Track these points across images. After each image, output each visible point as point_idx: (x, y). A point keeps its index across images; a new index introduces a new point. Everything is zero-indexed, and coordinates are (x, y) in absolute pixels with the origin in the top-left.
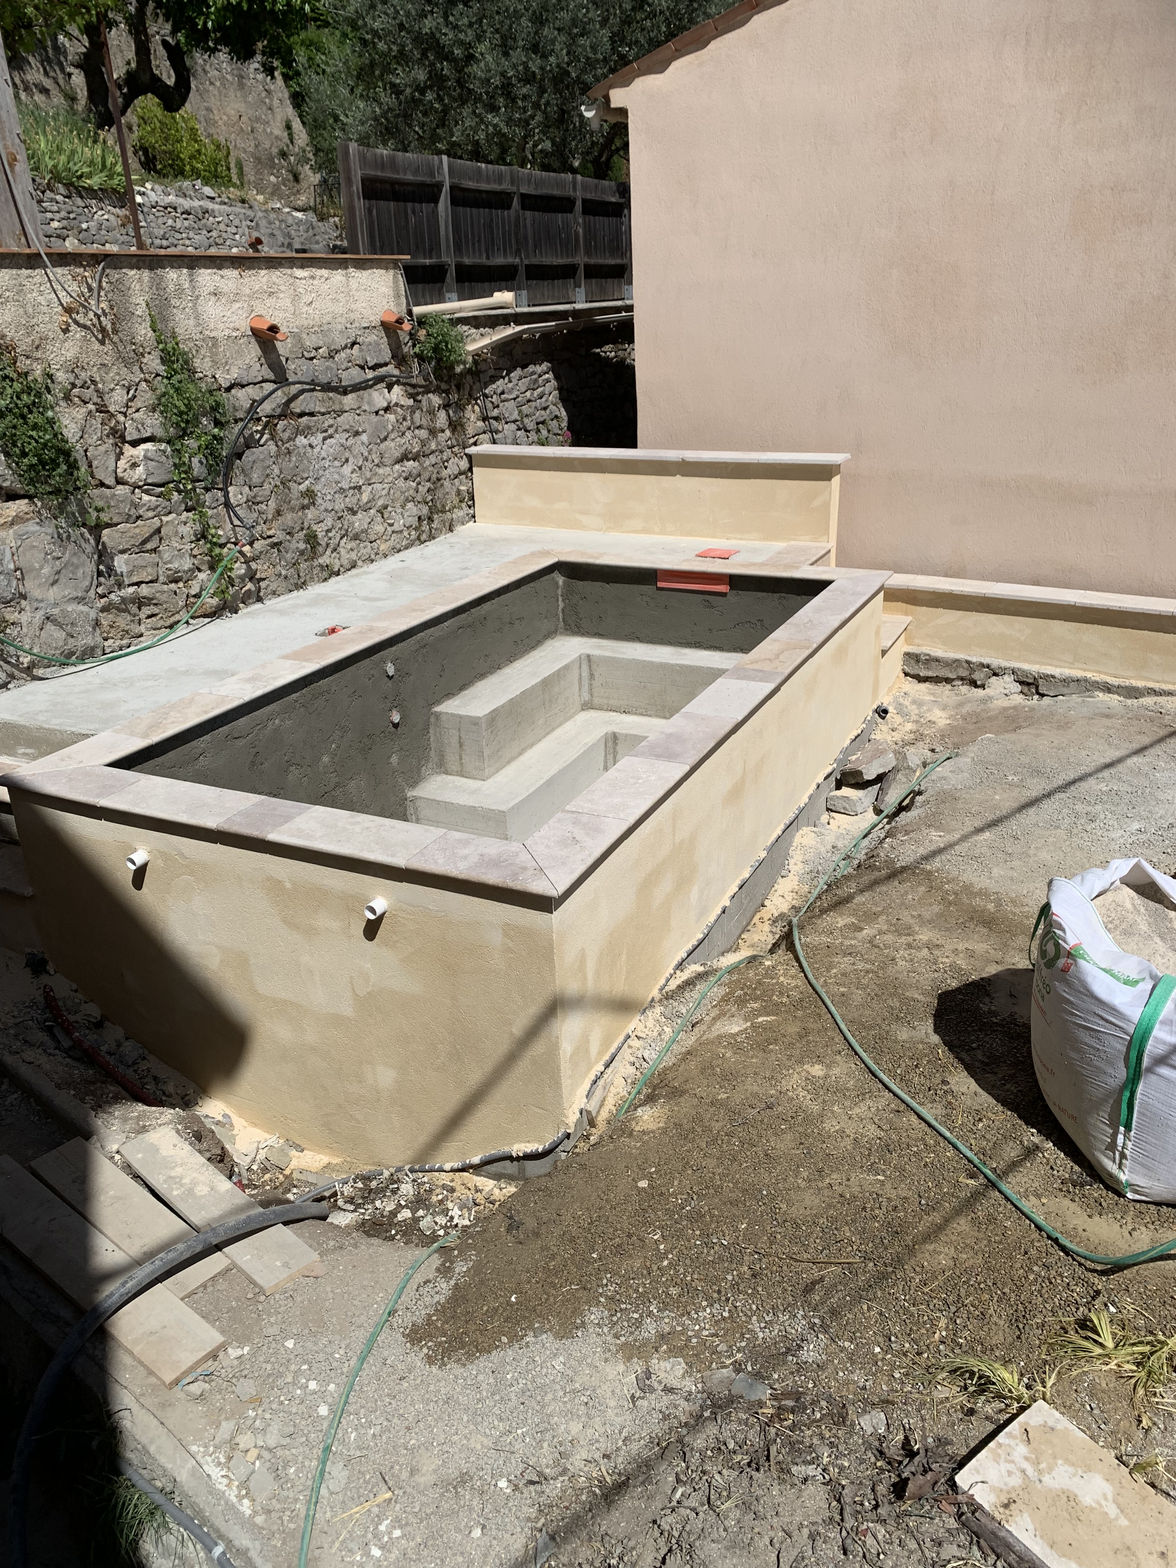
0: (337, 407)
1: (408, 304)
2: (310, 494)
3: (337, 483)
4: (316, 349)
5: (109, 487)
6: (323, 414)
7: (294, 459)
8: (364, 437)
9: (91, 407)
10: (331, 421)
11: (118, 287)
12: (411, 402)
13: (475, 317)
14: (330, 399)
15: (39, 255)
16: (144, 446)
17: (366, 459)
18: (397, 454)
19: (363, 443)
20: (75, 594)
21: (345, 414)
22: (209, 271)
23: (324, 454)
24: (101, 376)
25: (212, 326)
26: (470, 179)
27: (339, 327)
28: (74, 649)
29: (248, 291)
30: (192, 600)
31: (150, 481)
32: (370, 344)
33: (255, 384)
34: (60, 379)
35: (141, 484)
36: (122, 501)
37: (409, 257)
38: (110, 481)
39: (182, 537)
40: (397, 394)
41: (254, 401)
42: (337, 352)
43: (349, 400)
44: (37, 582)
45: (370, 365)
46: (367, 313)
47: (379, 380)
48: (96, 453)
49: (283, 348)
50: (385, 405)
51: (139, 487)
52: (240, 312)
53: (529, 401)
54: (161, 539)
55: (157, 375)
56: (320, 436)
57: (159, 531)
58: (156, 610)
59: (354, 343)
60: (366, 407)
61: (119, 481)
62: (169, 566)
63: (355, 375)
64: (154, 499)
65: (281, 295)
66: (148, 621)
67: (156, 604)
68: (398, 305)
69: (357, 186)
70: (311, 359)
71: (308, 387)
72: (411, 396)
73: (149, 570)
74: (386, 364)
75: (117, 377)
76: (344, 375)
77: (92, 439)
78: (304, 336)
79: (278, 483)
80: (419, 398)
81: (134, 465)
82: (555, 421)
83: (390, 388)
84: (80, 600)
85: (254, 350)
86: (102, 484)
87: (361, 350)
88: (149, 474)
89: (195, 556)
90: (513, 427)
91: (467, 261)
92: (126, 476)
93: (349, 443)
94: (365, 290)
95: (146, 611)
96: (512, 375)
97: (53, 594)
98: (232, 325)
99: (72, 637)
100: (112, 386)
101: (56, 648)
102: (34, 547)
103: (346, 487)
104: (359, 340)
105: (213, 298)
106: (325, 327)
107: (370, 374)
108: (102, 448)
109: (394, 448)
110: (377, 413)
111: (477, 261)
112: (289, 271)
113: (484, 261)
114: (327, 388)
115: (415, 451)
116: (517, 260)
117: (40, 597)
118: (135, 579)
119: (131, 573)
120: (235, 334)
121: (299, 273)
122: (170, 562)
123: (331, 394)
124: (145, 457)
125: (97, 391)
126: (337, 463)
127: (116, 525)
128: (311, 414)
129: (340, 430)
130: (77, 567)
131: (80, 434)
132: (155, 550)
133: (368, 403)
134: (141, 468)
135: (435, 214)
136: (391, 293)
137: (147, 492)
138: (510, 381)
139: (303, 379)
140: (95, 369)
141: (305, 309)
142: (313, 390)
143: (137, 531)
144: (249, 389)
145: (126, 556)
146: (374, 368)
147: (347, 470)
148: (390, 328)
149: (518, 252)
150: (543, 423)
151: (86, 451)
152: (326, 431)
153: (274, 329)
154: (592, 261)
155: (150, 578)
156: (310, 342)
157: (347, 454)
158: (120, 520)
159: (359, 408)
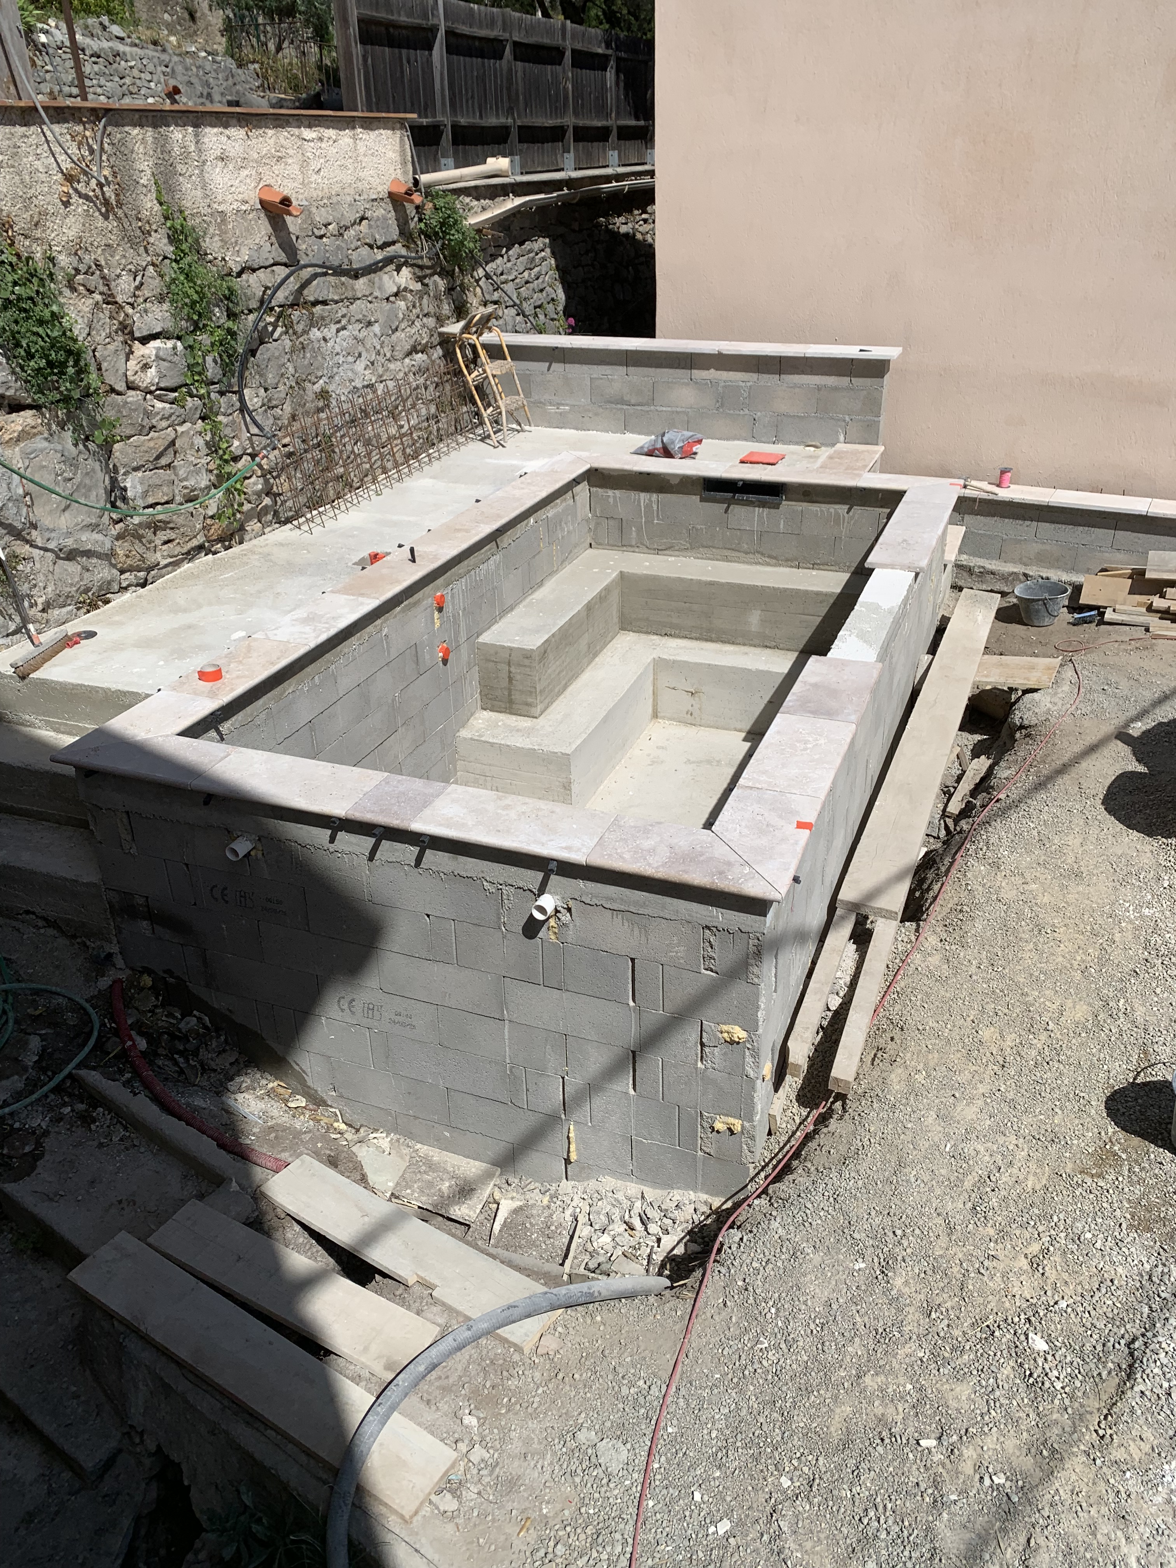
0: (350, 294)
1: (415, 173)
2: (324, 394)
3: (352, 381)
4: (326, 226)
5: (119, 393)
6: (336, 302)
7: (308, 355)
8: (376, 328)
9: (98, 297)
10: (344, 310)
11: (122, 151)
12: (419, 286)
13: (476, 187)
14: (343, 284)
15: (35, 109)
16: (157, 343)
17: (378, 353)
18: (408, 347)
19: (375, 335)
20: (88, 521)
21: (358, 302)
22: (215, 130)
23: (338, 349)
24: (106, 260)
25: (220, 198)
26: (463, 23)
27: (349, 199)
28: (90, 585)
29: (256, 156)
30: (209, 521)
31: (162, 385)
32: (378, 219)
33: (266, 268)
34: (62, 264)
35: (153, 388)
36: (135, 410)
37: (415, 116)
38: (120, 386)
39: (198, 450)
40: (405, 277)
41: (267, 288)
42: (347, 228)
43: (361, 285)
44: (48, 508)
45: (379, 243)
46: (375, 182)
47: (388, 261)
48: (106, 353)
49: (293, 224)
50: (395, 290)
51: (151, 392)
52: (248, 181)
53: (527, 282)
54: (175, 453)
55: (165, 258)
56: (334, 327)
57: (173, 443)
58: (171, 535)
59: (363, 218)
60: (377, 293)
61: (131, 387)
62: (185, 483)
63: (363, 257)
64: (167, 406)
65: (290, 161)
66: (165, 547)
67: (172, 529)
68: (405, 173)
69: (354, 30)
70: (321, 237)
71: (319, 270)
72: (420, 279)
73: (165, 489)
74: (393, 243)
75: (123, 261)
76: (354, 256)
77: (100, 337)
78: (314, 210)
79: (294, 384)
80: (426, 281)
81: (146, 367)
82: (551, 305)
83: (398, 270)
84: (94, 527)
85: (263, 227)
86: (113, 390)
87: (370, 227)
88: (162, 376)
89: (211, 471)
90: (513, 311)
91: (463, 121)
92: (138, 380)
93: (361, 336)
94: (372, 155)
95: (162, 536)
96: (510, 253)
97: (65, 521)
98: (240, 197)
99: (88, 570)
100: (119, 271)
101: (72, 584)
102: (44, 467)
103: (359, 385)
104: (368, 214)
105: (220, 163)
106: (334, 200)
107: (379, 255)
108: (111, 347)
109: (403, 339)
110: (387, 299)
111: (471, 120)
112: (296, 131)
113: (477, 121)
114: (339, 271)
115: (424, 342)
116: (510, 120)
117: (51, 527)
118: (151, 500)
119: (145, 494)
120: (244, 208)
121: (308, 133)
122: (186, 479)
123: (343, 279)
124: (157, 356)
125: (103, 278)
126: (350, 359)
127: (129, 438)
128: (324, 303)
129: (353, 320)
130: (90, 490)
131: (87, 331)
132: (169, 466)
133: (380, 288)
134: (153, 370)
135: (429, 63)
136: (398, 158)
137: (159, 398)
138: (509, 261)
139: (314, 262)
140: (99, 251)
141: (314, 177)
142: (325, 274)
143: (152, 444)
144: (261, 273)
145: (140, 474)
146: (381, 247)
147: (360, 366)
148: (396, 200)
149: (510, 111)
150: (540, 307)
151: (94, 351)
152: (339, 322)
153: (286, 201)
154: (581, 123)
155: (166, 498)
156: (320, 216)
157: (361, 348)
158: (132, 433)
159: (371, 294)
